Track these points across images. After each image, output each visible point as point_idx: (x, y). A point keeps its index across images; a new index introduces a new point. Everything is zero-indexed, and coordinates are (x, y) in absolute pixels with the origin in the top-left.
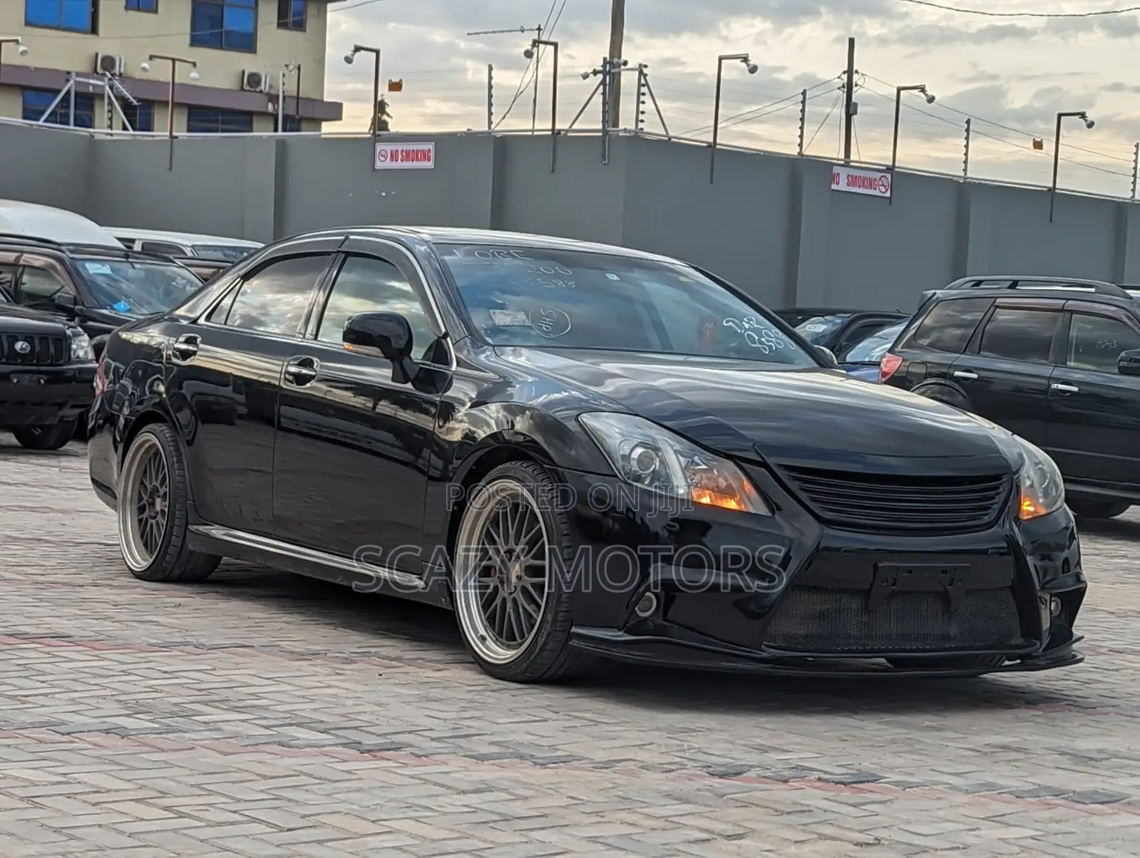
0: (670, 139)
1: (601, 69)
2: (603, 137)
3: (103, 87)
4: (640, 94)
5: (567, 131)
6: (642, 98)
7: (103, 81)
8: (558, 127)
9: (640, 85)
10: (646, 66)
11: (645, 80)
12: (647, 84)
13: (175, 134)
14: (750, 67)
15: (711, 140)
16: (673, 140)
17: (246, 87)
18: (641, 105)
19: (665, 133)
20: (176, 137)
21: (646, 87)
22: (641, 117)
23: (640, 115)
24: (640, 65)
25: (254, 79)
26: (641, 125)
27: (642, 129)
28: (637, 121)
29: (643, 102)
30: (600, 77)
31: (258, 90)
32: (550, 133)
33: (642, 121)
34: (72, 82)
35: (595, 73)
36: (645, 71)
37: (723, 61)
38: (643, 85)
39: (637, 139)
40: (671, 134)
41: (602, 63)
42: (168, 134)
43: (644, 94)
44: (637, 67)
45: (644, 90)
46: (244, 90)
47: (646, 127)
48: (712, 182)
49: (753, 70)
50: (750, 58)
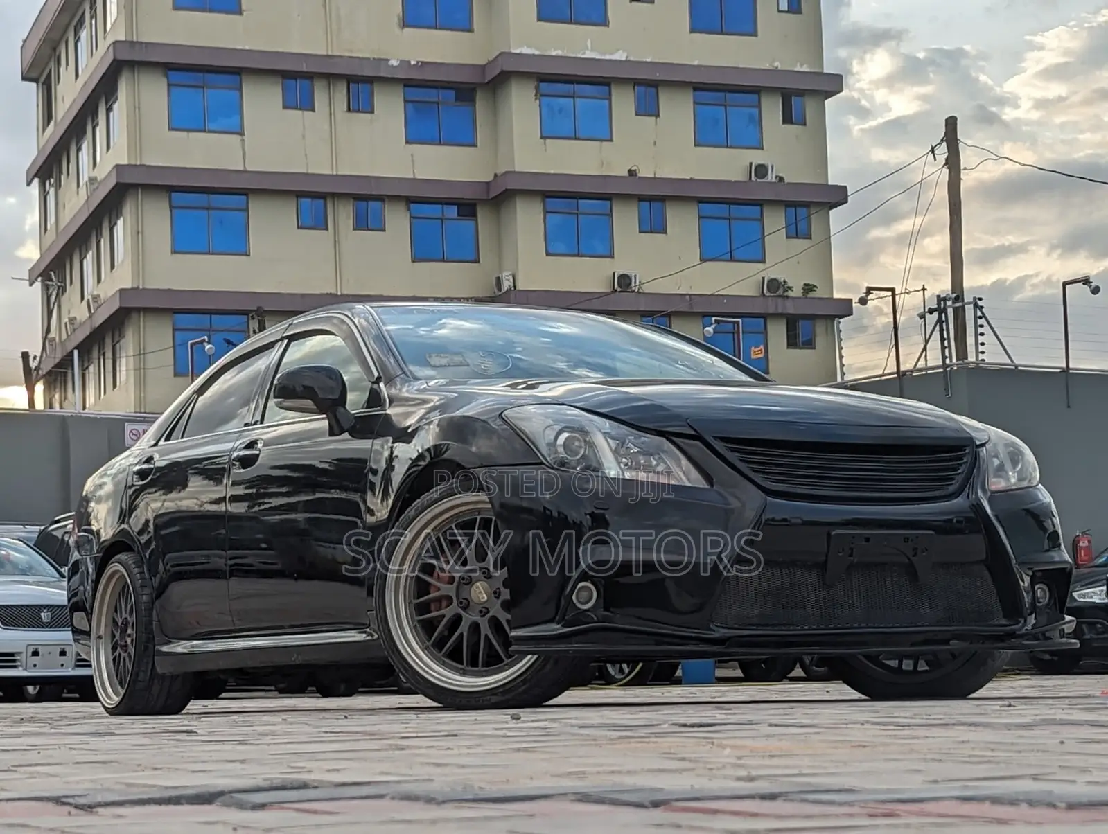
0: (1016, 367)
1: (936, 306)
2: (945, 371)
4: (976, 326)
5: (912, 371)
6: (980, 330)
8: (903, 368)
9: (976, 318)
10: (980, 299)
11: (982, 313)
12: (983, 316)
14: (1092, 287)
15: (1064, 365)
16: (1020, 368)
18: (980, 337)
19: (1009, 362)
21: (983, 319)
22: (981, 348)
23: (980, 346)
24: (974, 298)
26: (981, 356)
27: (983, 360)
28: (977, 352)
29: (982, 334)
30: (936, 315)
32: (896, 376)
33: (983, 352)
35: (931, 311)
36: (980, 303)
37: (1067, 287)
38: (980, 318)
39: (982, 372)
40: (1017, 362)
41: (936, 303)
43: (982, 326)
44: (972, 300)
45: (980, 322)
47: (987, 358)
48: (1069, 407)
49: (1096, 291)
50: (1091, 280)
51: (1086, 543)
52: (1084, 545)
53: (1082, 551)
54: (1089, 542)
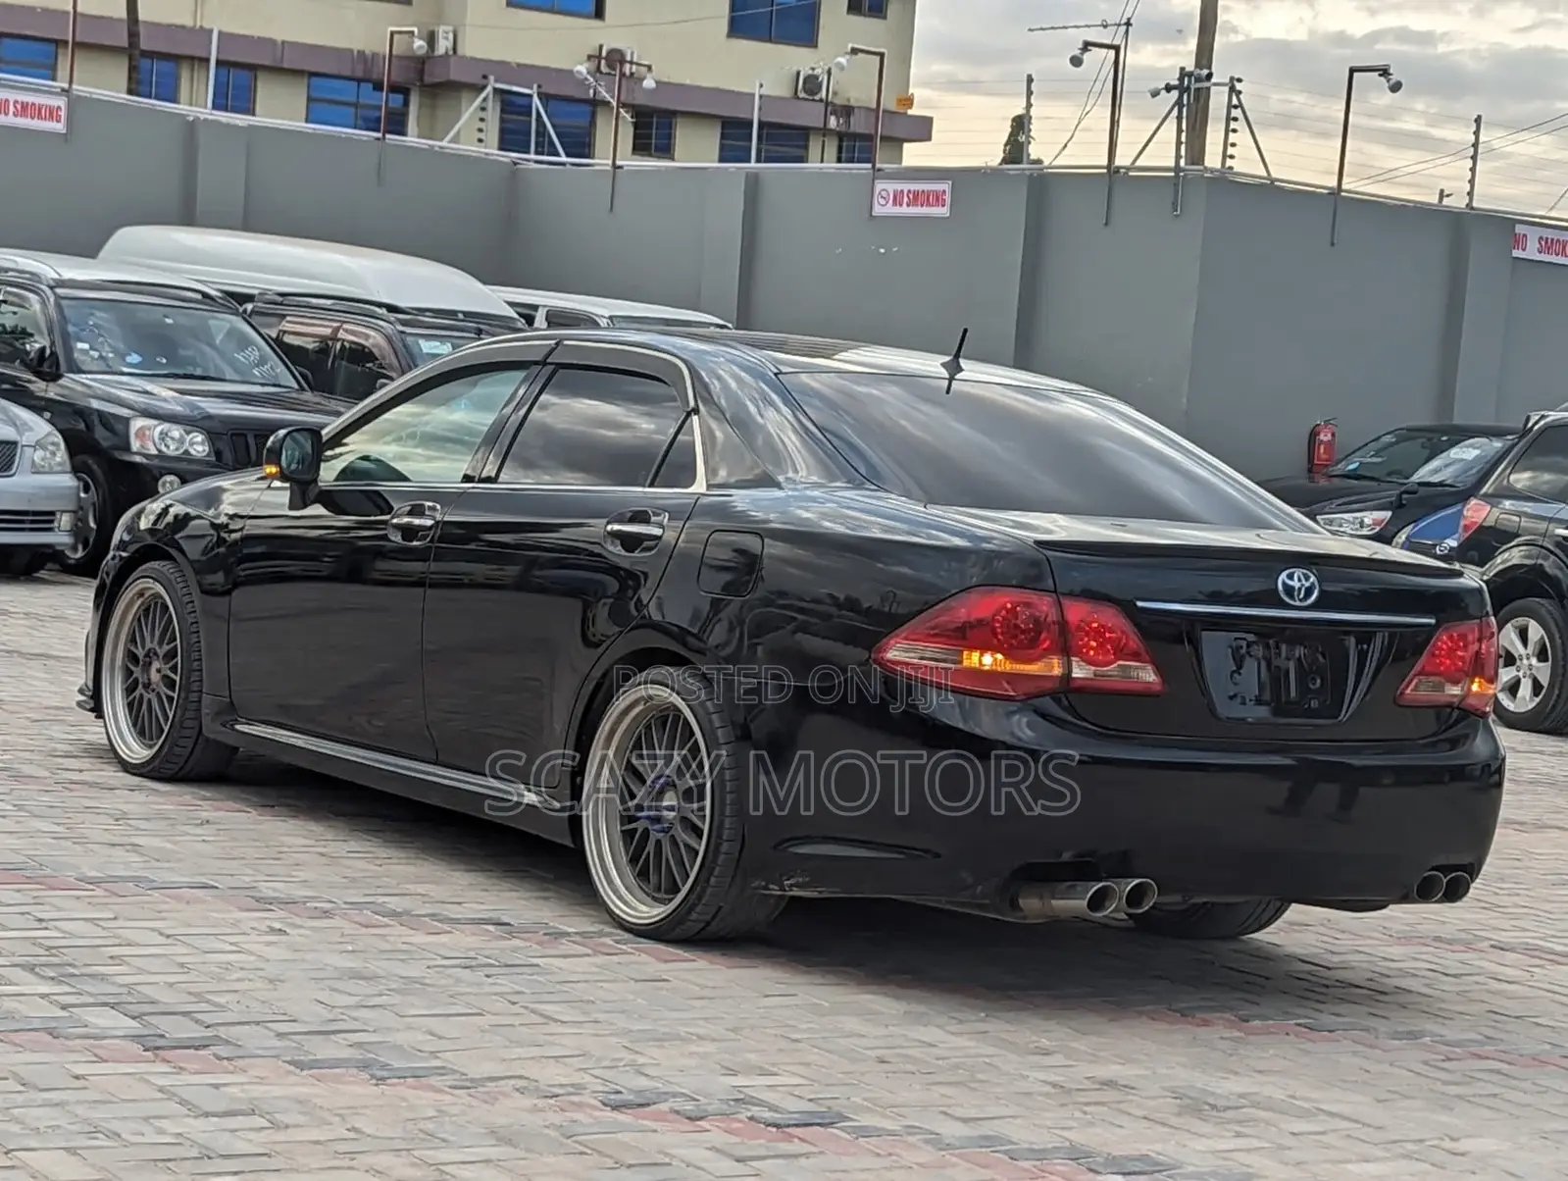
0: (1273, 181)
1: (1177, 83)
2: (1177, 176)
3: (530, 96)
4: (1229, 119)
5: (1128, 169)
6: (1233, 125)
7: (532, 88)
8: (1118, 162)
9: (1230, 106)
10: (1239, 80)
11: (1239, 99)
12: (1240, 106)
13: (619, 163)
14: (1392, 82)
15: (1334, 183)
16: (1276, 183)
17: (802, 95)
18: (1231, 135)
19: (1265, 174)
20: (621, 167)
21: (1239, 110)
22: (1230, 150)
23: (1229, 147)
24: (1232, 79)
25: (812, 84)
26: (1229, 162)
27: (1231, 168)
28: (1225, 156)
29: (1234, 131)
30: (1175, 94)
31: (817, 98)
32: (1105, 171)
33: (1232, 157)
34: (489, 89)
35: (1169, 88)
36: (1239, 86)
37: (1356, 74)
38: (1236, 107)
39: (1225, 182)
40: (1274, 175)
41: (1178, 76)
42: (610, 162)
43: (1235, 119)
44: (1227, 80)
45: (1236, 113)
46: (798, 98)
47: (1237, 165)
48: (1333, 244)
49: (1396, 87)
50: (1391, 71)
51: (1329, 436)
52: (1325, 439)
53: (1322, 447)
54: (1333, 435)
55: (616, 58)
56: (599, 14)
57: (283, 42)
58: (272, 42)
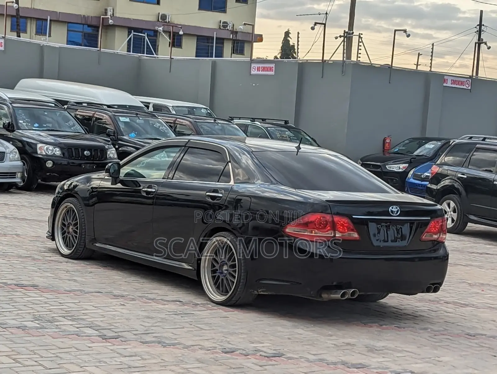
0: (372, 64)
1: (343, 35)
2: (343, 63)
3: (145, 36)
4: (359, 46)
5: (328, 61)
6: (360, 48)
7: (145, 34)
8: (325, 59)
9: (359, 42)
10: (362, 34)
11: (361, 39)
12: (362, 42)
13: (172, 57)
14: (407, 34)
15: (390, 64)
17: (222, 28)
18: (359, 51)
19: (370, 62)
20: (173, 58)
21: (362, 43)
22: (359, 55)
24: (360, 34)
25: (225, 25)
26: (359, 59)
27: (359, 61)
28: (357, 57)
29: (360, 49)
30: (342, 38)
31: (226, 29)
32: (321, 61)
33: (360, 57)
34: (132, 34)
35: (340, 37)
36: (361, 36)
37: (396, 32)
38: (361, 42)
39: (358, 65)
40: (372, 62)
41: (343, 33)
42: (169, 57)
43: (361, 46)
44: (358, 34)
45: (361, 44)
46: (221, 29)
47: (361, 60)
48: (390, 83)
49: (408, 36)
50: (407, 31)
51: (389, 141)
52: (388, 141)
53: (387, 144)
54: (390, 140)
55: (164, 17)
56: (158, 3)
57: (60, 13)
58: (56, 12)
